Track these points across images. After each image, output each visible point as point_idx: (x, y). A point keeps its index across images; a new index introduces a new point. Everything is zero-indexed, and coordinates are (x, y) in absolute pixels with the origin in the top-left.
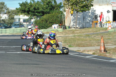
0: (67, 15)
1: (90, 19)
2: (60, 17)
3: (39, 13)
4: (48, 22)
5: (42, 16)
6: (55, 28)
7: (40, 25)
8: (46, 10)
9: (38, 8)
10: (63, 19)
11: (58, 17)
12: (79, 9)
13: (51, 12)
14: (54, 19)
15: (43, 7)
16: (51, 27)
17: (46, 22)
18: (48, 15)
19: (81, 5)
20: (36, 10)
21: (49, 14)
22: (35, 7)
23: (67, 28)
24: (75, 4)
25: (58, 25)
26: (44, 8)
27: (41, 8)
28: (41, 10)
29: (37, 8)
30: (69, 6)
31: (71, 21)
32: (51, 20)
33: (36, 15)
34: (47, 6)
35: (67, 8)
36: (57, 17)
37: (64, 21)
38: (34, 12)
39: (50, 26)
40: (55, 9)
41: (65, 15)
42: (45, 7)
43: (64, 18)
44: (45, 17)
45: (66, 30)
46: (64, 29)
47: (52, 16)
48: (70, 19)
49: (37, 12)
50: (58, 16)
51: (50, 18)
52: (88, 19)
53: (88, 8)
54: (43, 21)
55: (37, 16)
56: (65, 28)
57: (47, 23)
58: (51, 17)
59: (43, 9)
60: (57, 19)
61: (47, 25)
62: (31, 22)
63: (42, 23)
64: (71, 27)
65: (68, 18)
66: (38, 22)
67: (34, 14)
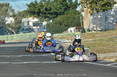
0: (86, 16)
1: (112, 19)
2: (78, 18)
5: (56, 18)
6: (71, 31)
7: (53, 29)
8: (60, 10)
9: (50, 8)
10: (81, 21)
11: (75, 19)
12: (99, 8)
13: (65, 13)
14: (69, 20)
15: (56, 7)
16: (67, 31)
17: (61, 25)
18: (62, 16)
19: (102, 4)
20: (48, 11)
21: (64, 15)
22: (47, 7)
23: (86, 31)
24: (95, 2)
25: (74, 28)
26: (58, 9)
27: (54, 9)
29: (48, 9)
30: (87, 5)
31: (90, 23)
32: (66, 23)
33: (48, 17)
34: (61, 5)
35: (85, 8)
36: (73, 18)
37: (83, 23)
38: (45, 13)
39: (65, 29)
40: (70, 9)
41: (84, 15)
42: (58, 7)
43: (82, 19)
44: (59, 18)
45: (84, 33)
46: (82, 32)
47: (67, 17)
48: (90, 21)
49: (49, 14)
50: (75, 17)
51: (65, 21)
52: (111, 18)
53: (111, 6)
54: (57, 24)
55: (50, 18)
56: (84, 31)
58: (66, 19)
59: (57, 10)
60: (73, 21)
61: (61, 29)
62: (42, 26)
63: (55, 26)
64: (90, 30)
65: (87, 19)
66: (50, 26)
67: (45, 16)
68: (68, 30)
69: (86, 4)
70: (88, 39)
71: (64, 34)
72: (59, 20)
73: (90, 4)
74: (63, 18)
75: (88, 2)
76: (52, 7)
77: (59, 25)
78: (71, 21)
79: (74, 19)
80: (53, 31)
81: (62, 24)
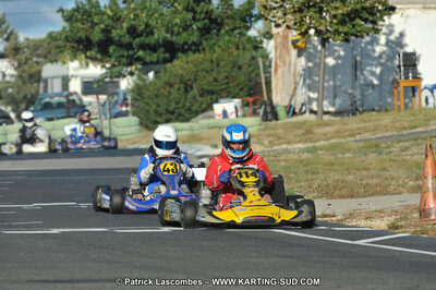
0: (280, 57)
1: (378, 70)
2: (250, 65)
3: (153, 48)
4: (195, 92)
5: (169, 65)
6: (225, 114)
7: (158, 106)
8: (184, 35)
9: (147, 25)
10: (263, 76)
11: (240, 68)
12: (331, 30)
13: (205, 43)
14: (219, 73)
15: (170, 21)
16: (209, 113)
17: (186, 91)
18: (193, 57)
19: (340, 12)
20: (140, 35)
21: (199, 52)
22: (134, 23)
23: (281, 112)
24: (314, 6)
25: (237, 101)
26: (176, 29)
27: (163, 29)
28: (160, 35)
29: (141, 28)
30: (285, 15)
31: (296, 83)
32: (205, 82)
33: (139, 59)
34: (190, 15)
35: (278, 26)
36: (234, 66)
37: (268, 83)
38: (129, 46)
39: (204, 106)
40: (223, 31)
41: (272, 55)
42: (178, 21)
43: (267, 68)
44: (180, 65)
45: (274, 122)
46: (265, 118)
47: (212, 62)
48: (294, 75)
49: (143, 47)
50: (241, 62)
51: (204, 74)
52: (374, 69)
53: (374, 22)
54: (171, 85)
55: (145, 64)
56: (271, 114)
57: (189, 96)
58: (207, 65)
59: (172, 33)
60: (234, 74)
61: (188, 105)
62: (117, 94)
63: (166, 94)
64: (297, 111)
65: (286, 69)
66: (148, 93)
67: (128, 57)
68: (212, 109)
69: (280, 14)
70: (288, 143)
71: (199, 123)
72: (180, 71)
73: (295, 12)
74: (195, 66)
75: (287, 6)
76: (152, 23)
77: (179, 89)
78: (227, 78)
79: (236, 69)
80: (156, 112)
81: (192, 88)
